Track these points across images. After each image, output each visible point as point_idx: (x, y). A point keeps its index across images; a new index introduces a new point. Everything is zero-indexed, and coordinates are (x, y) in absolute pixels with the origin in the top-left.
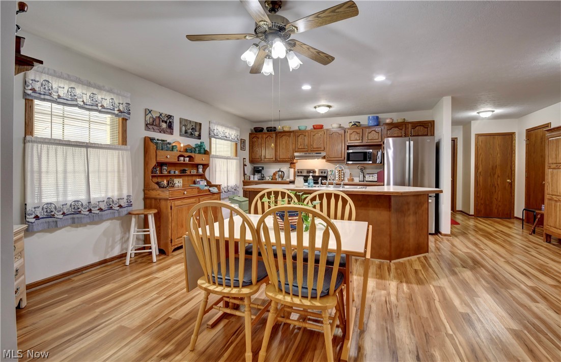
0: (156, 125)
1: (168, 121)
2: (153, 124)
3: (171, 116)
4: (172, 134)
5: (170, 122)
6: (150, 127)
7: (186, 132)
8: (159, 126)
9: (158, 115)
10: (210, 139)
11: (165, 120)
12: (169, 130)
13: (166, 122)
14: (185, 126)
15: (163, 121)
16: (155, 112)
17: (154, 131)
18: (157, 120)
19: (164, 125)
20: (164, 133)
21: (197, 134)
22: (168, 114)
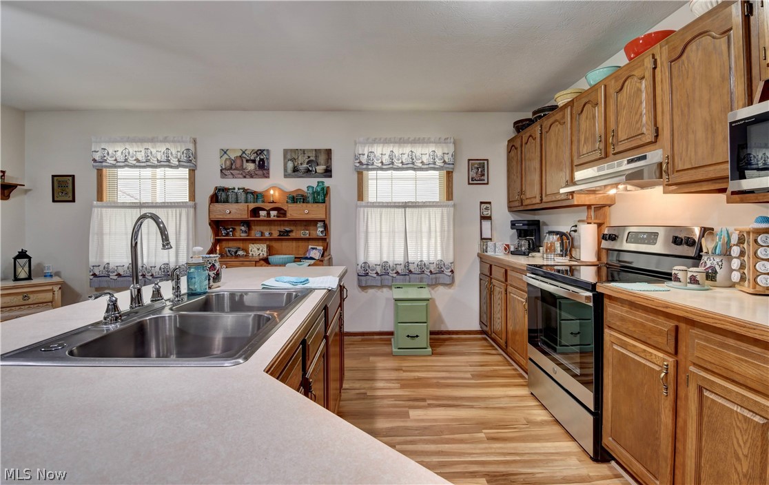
0: (235, 169)
1: (258, 159)
2: (231, 168)
3: (262, 151)
4: (268, 177)
5: (262, 160)
6: (227, 172)
7: (295, 170)
8: (242, 168)
9: (239, 154)
10: (360, 174)
11: (252, 158)
12: (260, 172)
13: (254, 161)
14: (293, 160)
15: (247, 161)
16: (234, 150)
17: (234, 176)
18: (239, 162)
19: (251, 166)
20: (252, 177)
21: (320, 169)
22: (257, 148)
